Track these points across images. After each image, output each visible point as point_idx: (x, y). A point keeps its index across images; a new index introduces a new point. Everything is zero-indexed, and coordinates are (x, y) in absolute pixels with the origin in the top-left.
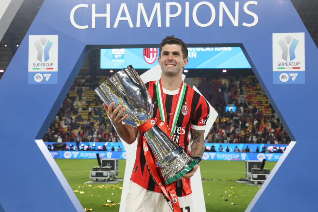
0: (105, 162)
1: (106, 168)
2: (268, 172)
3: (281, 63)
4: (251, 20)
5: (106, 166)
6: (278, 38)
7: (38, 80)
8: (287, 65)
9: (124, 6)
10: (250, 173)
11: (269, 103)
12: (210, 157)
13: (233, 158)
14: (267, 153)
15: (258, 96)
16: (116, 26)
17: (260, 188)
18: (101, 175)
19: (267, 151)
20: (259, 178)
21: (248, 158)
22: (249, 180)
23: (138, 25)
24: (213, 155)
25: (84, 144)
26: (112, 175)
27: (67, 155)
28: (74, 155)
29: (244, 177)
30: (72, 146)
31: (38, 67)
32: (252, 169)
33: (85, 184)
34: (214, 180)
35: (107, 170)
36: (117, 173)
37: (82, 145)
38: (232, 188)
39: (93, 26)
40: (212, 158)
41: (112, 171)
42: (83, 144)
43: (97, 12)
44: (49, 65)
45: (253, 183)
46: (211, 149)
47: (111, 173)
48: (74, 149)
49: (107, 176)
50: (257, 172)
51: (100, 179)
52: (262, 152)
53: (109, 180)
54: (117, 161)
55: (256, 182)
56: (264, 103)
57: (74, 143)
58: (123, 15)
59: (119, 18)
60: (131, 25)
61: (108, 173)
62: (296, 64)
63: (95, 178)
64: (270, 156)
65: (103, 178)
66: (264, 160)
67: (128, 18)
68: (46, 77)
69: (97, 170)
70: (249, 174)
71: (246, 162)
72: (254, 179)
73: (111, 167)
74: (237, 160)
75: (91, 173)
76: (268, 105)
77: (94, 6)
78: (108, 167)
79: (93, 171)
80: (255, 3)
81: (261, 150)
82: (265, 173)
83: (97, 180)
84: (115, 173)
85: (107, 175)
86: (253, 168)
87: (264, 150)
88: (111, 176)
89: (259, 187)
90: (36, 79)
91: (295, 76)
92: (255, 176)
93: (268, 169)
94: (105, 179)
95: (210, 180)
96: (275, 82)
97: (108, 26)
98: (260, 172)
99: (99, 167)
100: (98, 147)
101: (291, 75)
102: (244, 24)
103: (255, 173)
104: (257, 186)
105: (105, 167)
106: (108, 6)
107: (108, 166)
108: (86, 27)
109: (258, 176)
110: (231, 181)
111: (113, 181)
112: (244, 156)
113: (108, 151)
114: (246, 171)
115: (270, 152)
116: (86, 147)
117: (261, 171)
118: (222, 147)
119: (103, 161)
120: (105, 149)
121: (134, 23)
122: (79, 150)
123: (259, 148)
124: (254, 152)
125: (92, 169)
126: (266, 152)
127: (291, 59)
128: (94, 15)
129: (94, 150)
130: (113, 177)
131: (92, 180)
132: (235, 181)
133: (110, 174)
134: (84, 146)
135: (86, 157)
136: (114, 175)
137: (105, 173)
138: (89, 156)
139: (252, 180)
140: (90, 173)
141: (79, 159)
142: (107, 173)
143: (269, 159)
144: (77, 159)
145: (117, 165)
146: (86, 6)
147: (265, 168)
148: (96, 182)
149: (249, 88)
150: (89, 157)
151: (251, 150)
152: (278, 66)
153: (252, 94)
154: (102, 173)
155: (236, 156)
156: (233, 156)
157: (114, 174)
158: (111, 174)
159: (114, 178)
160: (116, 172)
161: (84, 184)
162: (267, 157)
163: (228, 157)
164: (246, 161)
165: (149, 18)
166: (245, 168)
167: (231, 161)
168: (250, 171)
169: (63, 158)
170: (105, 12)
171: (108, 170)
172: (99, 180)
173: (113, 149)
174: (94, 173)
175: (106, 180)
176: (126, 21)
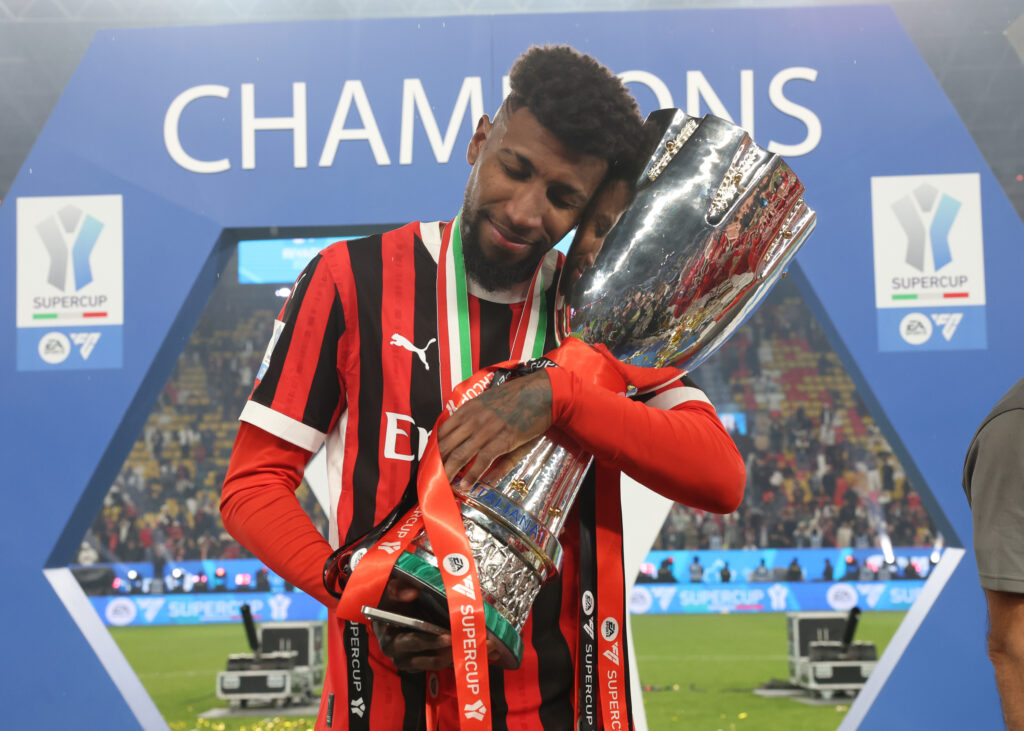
0: (274, 638)
1: (280, 660)
2: (869, 653)
3: (903, 280)
4: (797, 131)
5: (277, 649)
6: (889, 194)
7: (53, 354)
8: (923, 286)
9: (353, 90)
10: (805, 660)
12: (656, 601)
13: (738, 602)
14: (865, 582)
16: (327, 159)
17: (843, 714)
18: (259, 685)
19: (867, 574)
20: (840, 675)
21: (795, 605)
22: (803, 684)
23: (406, 157)
24: (665, 594)
25: (186, 568)
26: (302, 683)
27: (119, 611)
28: (145, 610)
29: (783, 675)
30: (138, 578)
31: (51, 310)
32: (814, 644)
33: (201, 721)
34: (676, 687)
35: (280, 664)
36: (318, 675)
37: (177, 573)
38: (743, 716)
39: (249, 161)
40: (664, 605)
41: (301, 670)
42: (178, 567)
43: (259, 113)
44: (93, 301)
45: (818, 695)
46: (660, 574)
47: (298, 675)
48: (145, 588)
49: (281, 690)
50: (831, 654)
51: (257, 700)
52: (844, 580)
53: (288, 703)
54: (318, 630)
55: (827, 690)
56: (845, 396)
57: (147, 567)
58: (354, 120)
59: (337, 133)
60: (382, 157)
61: (284, 677)
62: (954, 283)
63: (236, 698)
64: (873, 594)
65: (267, 697)
66: (855, 611)
67: (371, 132)
68: (80, 346)
69: (246, 665)
70: (802, 663)
71: (791, 621)
72: (819, 681)
73: (294, 653)
74: (755, 610)
75: (222, 679)
77: (248, 92)
78: (286, 655)
79: (230, 669)
80: (810, 74)
81: (839, 570)
82: (860, 658)
83: (244, 703)
84: (311, 678)
85: (279, 685)
86: (816, 639)
87: (853, 569)
88: (296, 689)
89: (840, 708)
90: (46, 353)
91: (952, 324)
92: (825, 669)
93: (869, 643)
94: (274, 701)
95: (660, 690)
96: (885, 346)
97: (300, 160)
98: (841, 656)
99: (250, 655)
100: (234, 579)
101: (940, 319)
102: (777, 148)
103: (823, 659)
104: (834, 707)
105: (275, 655)
106: (299, 91)
107: (285, 649)
108: (223, 165)
109: (835, 670)
110: (738, 690)
111: (303, 704)
112: (779, 595)
113: (274, 594)
114: (791, 652)
115: (876, 577)
116: (191, 580)
117: (843, 650)
118: (702, 562)
119: (267, 633)
120: (262, 585)
121: (393, 148)
122: (166, 591)
123: (832, 563)
124: (815, 581)
125: (224, 663)
126: (862, 577)
127: (938, 265)
128: (250, 124)
129: (221, 590)
130: (304, 690)
131: (226, 704)
132: (749, 691)
133: (292, 681)
134: (182, 578)
135: (192, 617)
136: (306, 685)
137: (274, 677)
138: (202, 613)
139: (813, 685)
140: (218, 681)
141: (165, 626)
142: (280, 678)
143: (872, 602)
144: (156, 626)
145: (318, 647)
146: (222, 91)
147: (857, 641)
148: (240, 714)
149: (789, 342)
150: (203, 619)
151: (805, 573)
152: (895, 288)
153: (802, 364)
154: (264, 679)
155: (753, 597)
156: (739, 597)
157: (307, 679)
158: (297, 680)
159: (309, 694)
160: (314, 674)
161: (196, 720)
162: (862, 598)
163: (723, 600)
164: (791, 614)
165: (443, 130)
166: (788, 643)
167: (732, 614)
168: (804, 652)
170: (288, 112)
171: (283, 664)
172: (250, 703)
174: (233, 679)
175: (280, 703)
176: (365, 144)
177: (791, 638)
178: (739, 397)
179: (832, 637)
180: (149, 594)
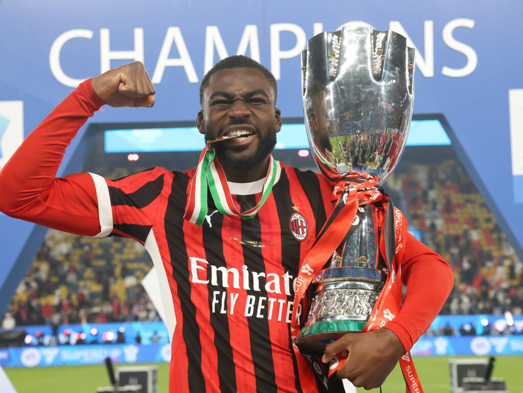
0: (126, 377)
2: (501, 386)
4: (460, 60)
5: (129, 385)
9: (174, 34)
10: (461, 389)
11: (495, 220)
14: (494, 336)
15: (469, 206)
16: (157, 78)
19: (495, 332)
21: (452, 353)
27: (30, 357)
28: (46, 357)
30: (42, 336)
32: (466, 380)
43: (113, 48)
48: (47, 343)
54: (155, 372)
56: (482, 221)
57: (46, 329)
58: (174, 53)
59: (164, 61)
60: (192, 77)
66: (492, 359)
67: (185, 61)
70: (459, 391)
71: (451, 366)
74: (427, 355)
76: (491, 226)
77: (105, 34)
80: (470, 23)
81: (480, 330)
86: (467, 377)
87: (487, 329)
93: (501, 380)
98: (484, 387)
100: (104, 336)
102: (447, 71)
106: (139, 34)
107: (133, 384)
112: (442, 345)
113: (128, 344)
114: (452, 384)
115: (502, 334)
116: (74, 338)
117: (485, 384)
119: (122, 374)
120: (121, 339)
122: (59, 344)
126: (493, 333)
128: (107, 56)
129: (95, 343)
134: (69, 335)
135: (75, 361)
141: (60, 367)
144: (53, 367)
145: (154, 382)
146: (88, 34)
147: (494, 378)
149: (447, 188)
155: (425, 346)
162: (493, 347)
164: (450, 360)
166: (449, 378)
168: (460, 384)
169: (21, 367)
170: (131, 48)
173: (138, 340)
176: (181, 69)
177: (451, 375)
178: (416, 222)
179: (478, 375)
180: (49, 345)
